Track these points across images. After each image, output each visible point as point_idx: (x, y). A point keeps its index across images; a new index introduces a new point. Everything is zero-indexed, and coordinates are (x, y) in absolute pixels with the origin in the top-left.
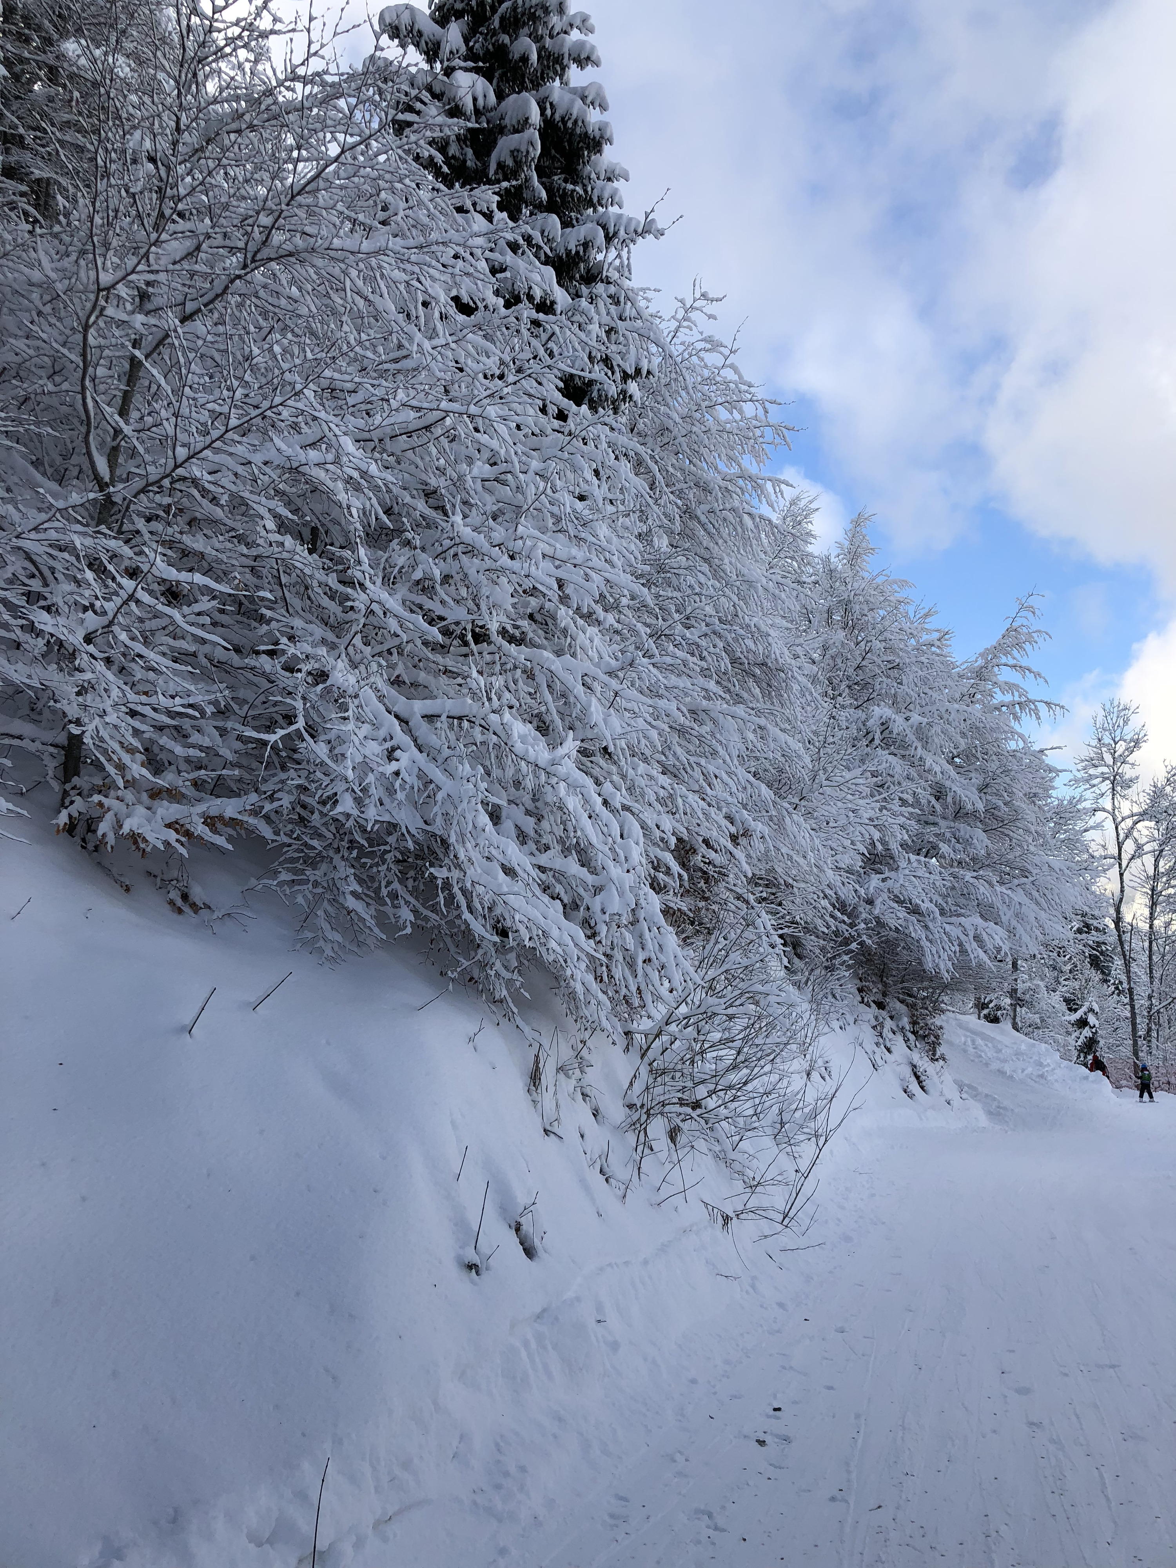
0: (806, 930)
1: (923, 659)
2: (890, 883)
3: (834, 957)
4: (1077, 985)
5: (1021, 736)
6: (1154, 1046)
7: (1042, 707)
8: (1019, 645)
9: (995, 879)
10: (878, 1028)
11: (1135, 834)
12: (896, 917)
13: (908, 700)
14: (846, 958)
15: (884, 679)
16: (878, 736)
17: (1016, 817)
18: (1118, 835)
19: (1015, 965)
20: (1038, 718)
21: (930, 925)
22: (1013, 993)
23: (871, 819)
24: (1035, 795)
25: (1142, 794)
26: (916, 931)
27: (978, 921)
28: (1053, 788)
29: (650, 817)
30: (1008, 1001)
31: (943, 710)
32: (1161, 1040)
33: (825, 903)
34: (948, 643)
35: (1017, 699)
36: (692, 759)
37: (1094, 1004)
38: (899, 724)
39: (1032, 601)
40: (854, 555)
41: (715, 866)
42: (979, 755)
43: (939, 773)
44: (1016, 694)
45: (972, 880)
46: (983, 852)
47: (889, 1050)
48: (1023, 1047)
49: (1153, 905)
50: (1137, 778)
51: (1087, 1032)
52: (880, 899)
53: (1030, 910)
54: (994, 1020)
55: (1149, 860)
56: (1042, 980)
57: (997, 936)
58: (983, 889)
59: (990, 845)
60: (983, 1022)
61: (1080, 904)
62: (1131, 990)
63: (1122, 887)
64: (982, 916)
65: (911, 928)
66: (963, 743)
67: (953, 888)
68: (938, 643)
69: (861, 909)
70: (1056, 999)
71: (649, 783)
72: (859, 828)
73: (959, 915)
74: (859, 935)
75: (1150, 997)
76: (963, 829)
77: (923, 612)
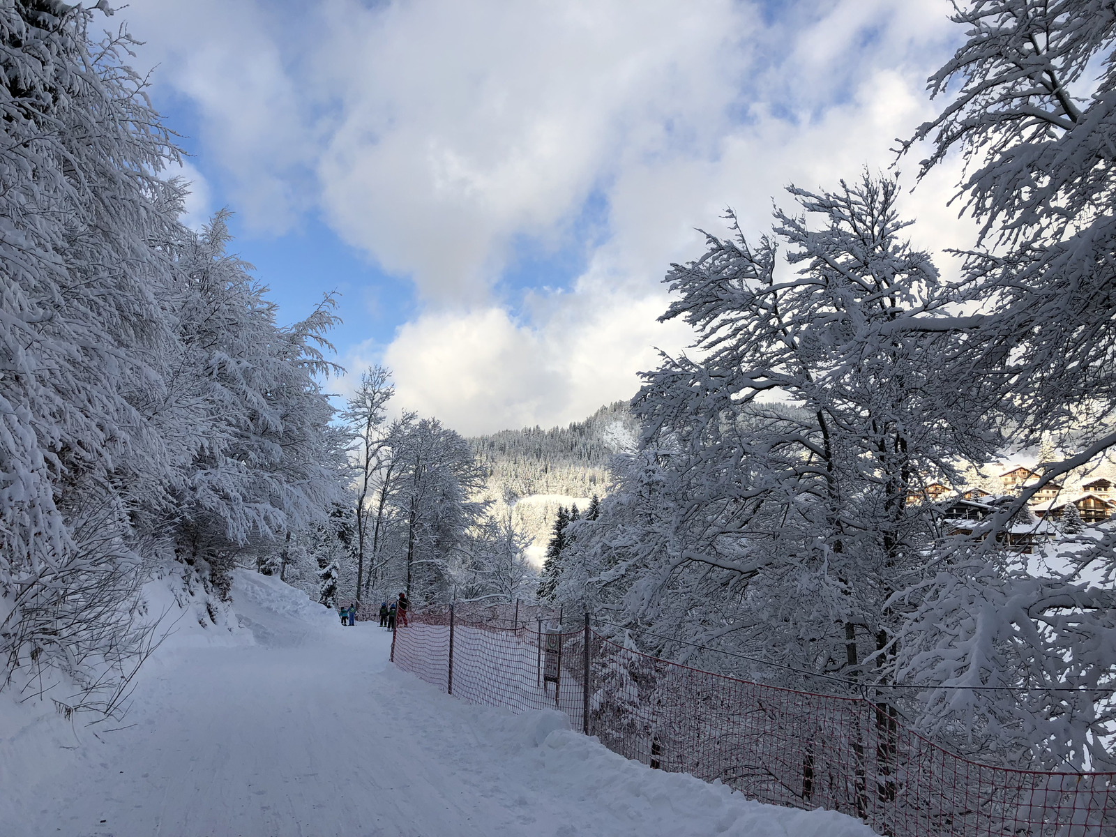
0: (144, 508)
1: (255, 322)
2: (210, 477)
3: (161, 527)
4: (327, 550)
5: (314, 384)
6: (370, 591)
7: (330, 366)
8: (321, 324)
9: (283, 479)
10: (186, 578)
11: (379, 454)
12: (212, 502)
13: (241, 350)
14: (170, 528)
15: (226, 332)
16: (216, 372)
17: (303, 439)
18: (368, 453)
19: (288, 537)
20: (327, 374)
21: (235, 507)
22: (284, 555)
23: (203, 433)
24: (318, 425)
25: (386, 428)
26: (225, 512)
27: (269, 507)
28: (331, 420)
29: (43, 426)
30: (280, 560)
31: (264, 360)
32: (375, 587)
33: (161, 488)
34: (274, 313)
35: (315, 359)
36: (80, 384)
37: (337, 563)
38: (232, 366)
39: (333, 297)
40: (216, 237)
41: (84, 461)
42: (285, 394)
43: (256, 404)
44: (315, 356)
45: (268, 479)
46: (278, 460)
47: (192, 594)
49: (383, 501)
50: (385, 417)
51: (330, 582)
52: (202, 488)
53: (304, 501)
54: (268, 573)
55: (384, 471)
56: (305, 545)
57: (279, 517)
58: (275, 485)
59: (284, 456)
60: (261, 574)
61: (337, 500)
62: (361, 555)
63: (366, 487)
64: (272, 504)
65: (221, 509)
66: (275, 385)
67: (254, 483)
68: (267, 312)
69: (186, 494)
70: (312, 560)
71: (46, 402)
72: (195, 438)
73: (256, 502)
74: (182, 512)
75: (372, 560)
76: (267, 443)
77: (259, 288)
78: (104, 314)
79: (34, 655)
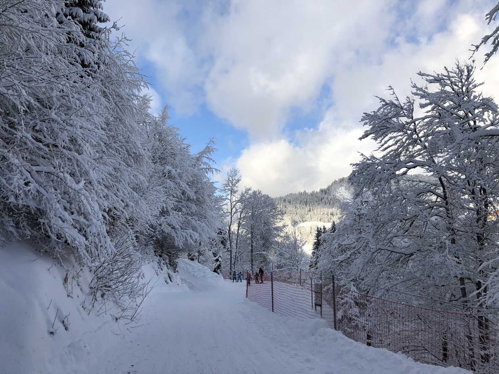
0: (141, 234)
1: (182, 153)
2: (167, 220)
3: (148, 242)
4: (217, 249)
5: (208, 178)
6: (236, 267)
7: (214, 170)
8: (209, 152)
9: (197, 219)
10: (159, 263)
11: (236, 206)
12: (168, 230)
13: (177, 165)
14: (152, 242)
15: (170, 158)
16: (167, 175)
17: (204, 201)
18: (231, 206)
19: (200, 244)
20: (213, 173)
21: (178, 232)
22: (199, 252)
23: (163, 201)
24: (210, 195)
25: (239, 195)
26: (174, 234)
27: (191, 231)
28: (215, 193)
29: (101, 201)
30: (197, 254)
31: (186, 169)
32: (238, 265)
33: (147, 225)
34: (189, 148)
35: (207, 167)
36: (114, 183)
37: (221, 254)
38: (173, 172)
39: (214, 140)
40: (164, 118)
41: (117, 215)
42: (196, 182)
43: (184, 188)
44: (207, 166)
45: (191, 219)
46: (194, 211)
47: (162, 270)
48: (200, 268)
49: (239, 227)
50: (238, 190)
51: (218, 263)
52: (164, 224)
53: (206, 228)
54: (193, 260)
55: (239, 214)
56: (207, 247)
57: (196, 236)
58: (193, 222)
59: (197, 209)
60: (190, 260)
61: (220, 227)
62: (231, 251)
63: (231, 221)
64: (192, 230)
65: (172, 233)
66: (191, 179)
67: (185, 221)
68: (186, 148)
69: (158, 227)
70: (211, 253)
71: (101, 192)
72: (160, 203)
73: (186, 229)
74: (156, 235)
75: (236, 253)
76: (189, 204)
77: (183, 138)
78: (122, 154)
79: (102, 296)
